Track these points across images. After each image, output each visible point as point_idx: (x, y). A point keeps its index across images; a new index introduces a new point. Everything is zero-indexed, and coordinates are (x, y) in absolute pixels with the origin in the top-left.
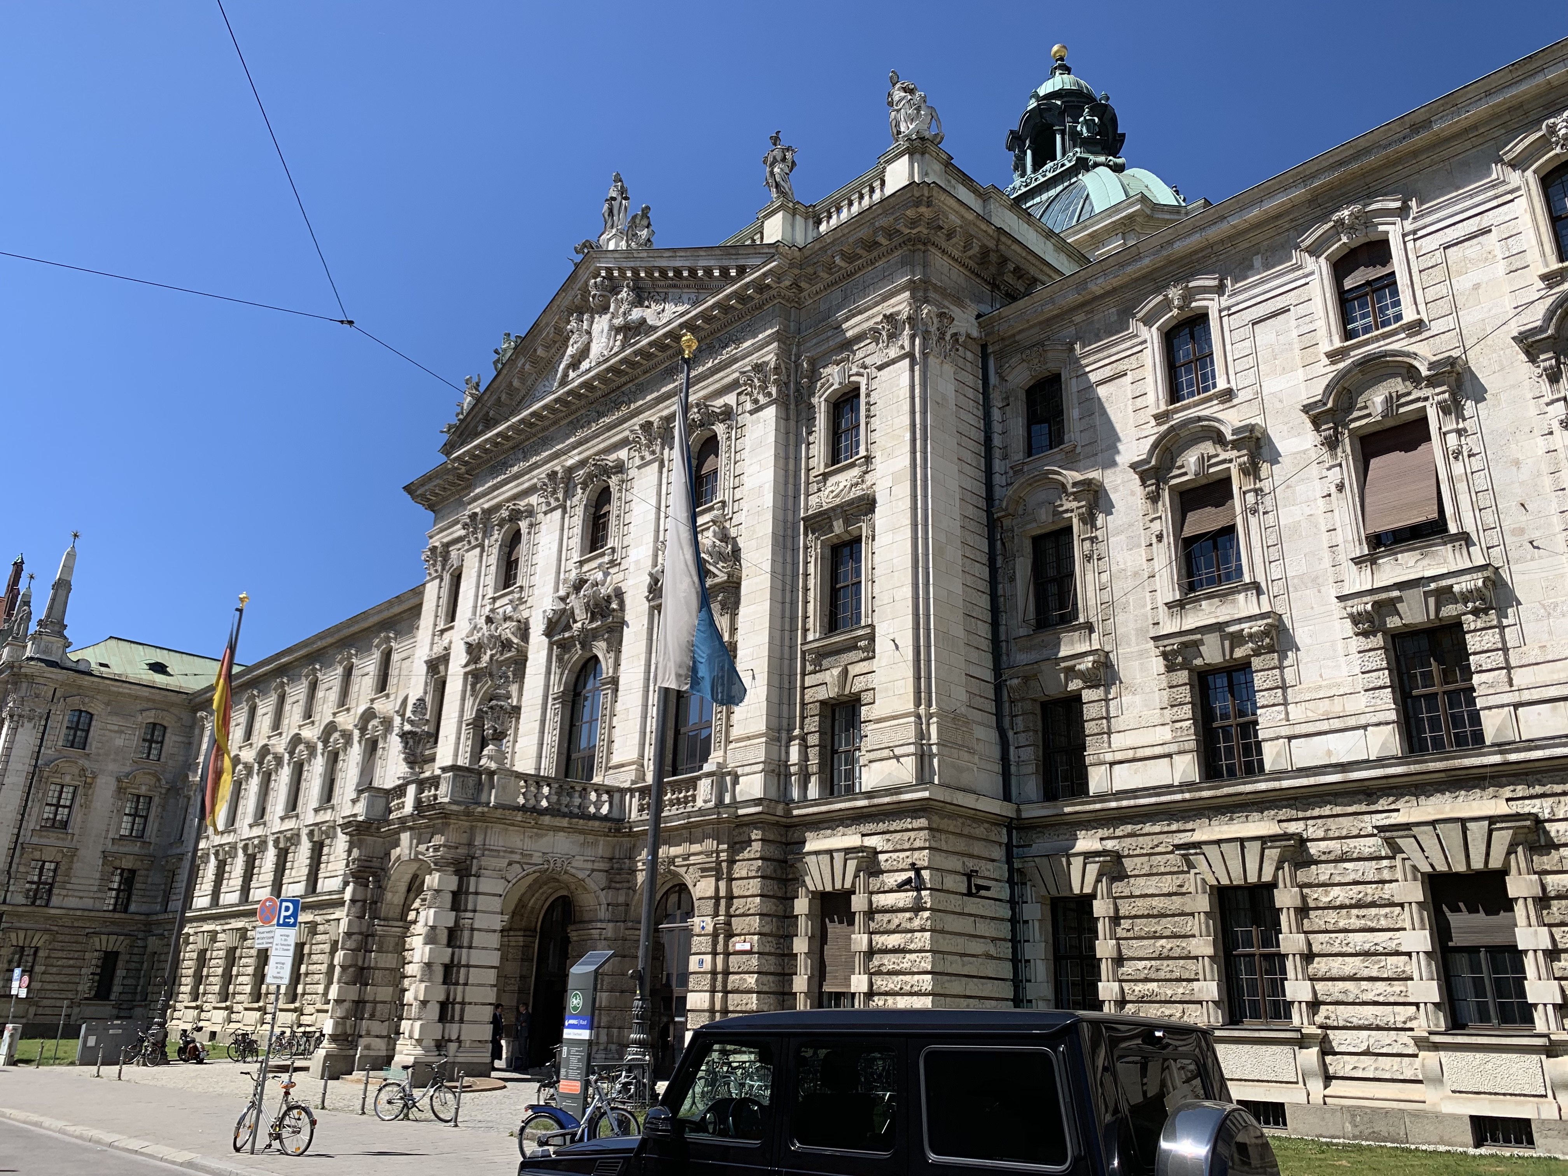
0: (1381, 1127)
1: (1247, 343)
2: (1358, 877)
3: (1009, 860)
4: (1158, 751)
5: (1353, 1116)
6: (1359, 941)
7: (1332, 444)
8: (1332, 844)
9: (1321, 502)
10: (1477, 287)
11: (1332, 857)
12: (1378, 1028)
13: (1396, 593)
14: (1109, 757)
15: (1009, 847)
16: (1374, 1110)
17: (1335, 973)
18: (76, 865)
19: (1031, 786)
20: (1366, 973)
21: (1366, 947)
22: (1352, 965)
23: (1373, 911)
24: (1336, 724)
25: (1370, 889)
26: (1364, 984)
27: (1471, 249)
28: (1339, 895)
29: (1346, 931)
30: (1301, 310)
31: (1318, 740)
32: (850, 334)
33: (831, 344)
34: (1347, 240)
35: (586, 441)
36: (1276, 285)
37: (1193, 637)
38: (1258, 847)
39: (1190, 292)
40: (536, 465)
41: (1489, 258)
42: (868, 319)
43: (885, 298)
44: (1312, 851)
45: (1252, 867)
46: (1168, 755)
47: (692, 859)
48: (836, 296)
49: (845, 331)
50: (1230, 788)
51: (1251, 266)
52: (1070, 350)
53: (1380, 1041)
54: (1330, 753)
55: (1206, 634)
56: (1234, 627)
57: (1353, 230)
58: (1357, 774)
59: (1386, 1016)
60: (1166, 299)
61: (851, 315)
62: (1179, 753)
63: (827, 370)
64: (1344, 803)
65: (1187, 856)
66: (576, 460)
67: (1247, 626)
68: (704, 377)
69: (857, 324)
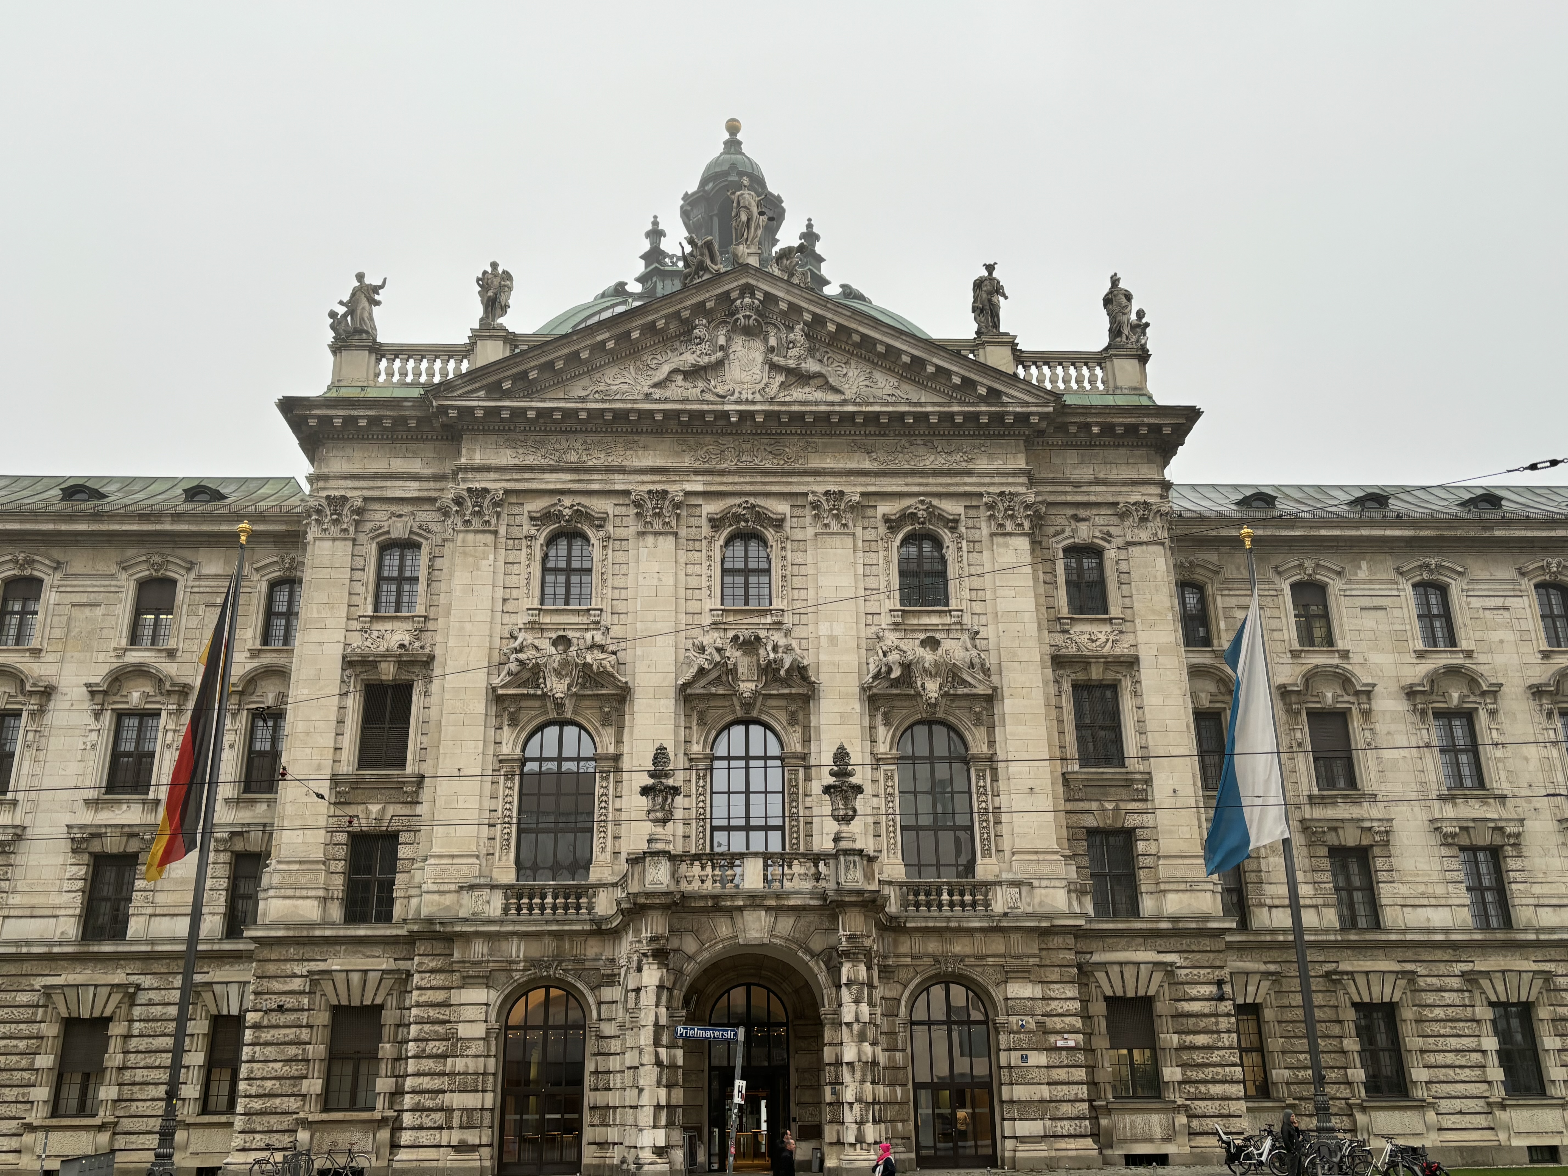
0: (1479, 1158)
1: (1357, 621)
2: (1449, 1002)
5: (1462, 1153)
6: (1454, 1043)
7: (1421, 713)
8: (1434, 980)
9: (1415, 752)
10: (1502, 642)
11: (1434, 988)
12: (1466, 1097)
13: (1471, 824)
14: (1268, 902)
16: (1475, 1147)
17: (1439, 1063)
20: (1457, 1063)
21: (1458, 1046)
22: (1450, 1058)
23: (1462, 1024)
24: (1433, 901)
25: (1458, 1010)
26: (1458, 1070)
27: (1499, 617)
28: (1439, 1013)
29: (1443, 1036)
30: (1396, 613)
31: (1420, 910)
32: (1093, 498)
33: (1069, 498)
34: (1425, 576)
35: (722, 472)
36: (1379, 588)
37: (1335, 824)
38: (1393, 977)
39: (1318, 565)
40: (622, 470)
41: (1510, 626)
42: (1114, 494)
43: (1135, 483)
44: (1421, 982)
45: (1388, 990)
46: (1316, 906)
47: (990, 961)
48: (1072, 456)
49: (1088, 494)
50: (1369, 937)
51: (1360, 567)
52: (1217, 572)
53: (1470, 1104)
54: (1428, 920)
55: (1347, 824)
56: (1367, 824)
57: (1431, 571)
58: (1454, 937)
59: (1472, 1089)
60: (1301, 566)
61: (1097, 482)
62: (1324, 906)
63: (1060, 520)
64: (1439, 955)
65: (1339, 981)
66: (700, 488)
67: (1375, 824)
68: (922, 473)
69: (1100, 493)
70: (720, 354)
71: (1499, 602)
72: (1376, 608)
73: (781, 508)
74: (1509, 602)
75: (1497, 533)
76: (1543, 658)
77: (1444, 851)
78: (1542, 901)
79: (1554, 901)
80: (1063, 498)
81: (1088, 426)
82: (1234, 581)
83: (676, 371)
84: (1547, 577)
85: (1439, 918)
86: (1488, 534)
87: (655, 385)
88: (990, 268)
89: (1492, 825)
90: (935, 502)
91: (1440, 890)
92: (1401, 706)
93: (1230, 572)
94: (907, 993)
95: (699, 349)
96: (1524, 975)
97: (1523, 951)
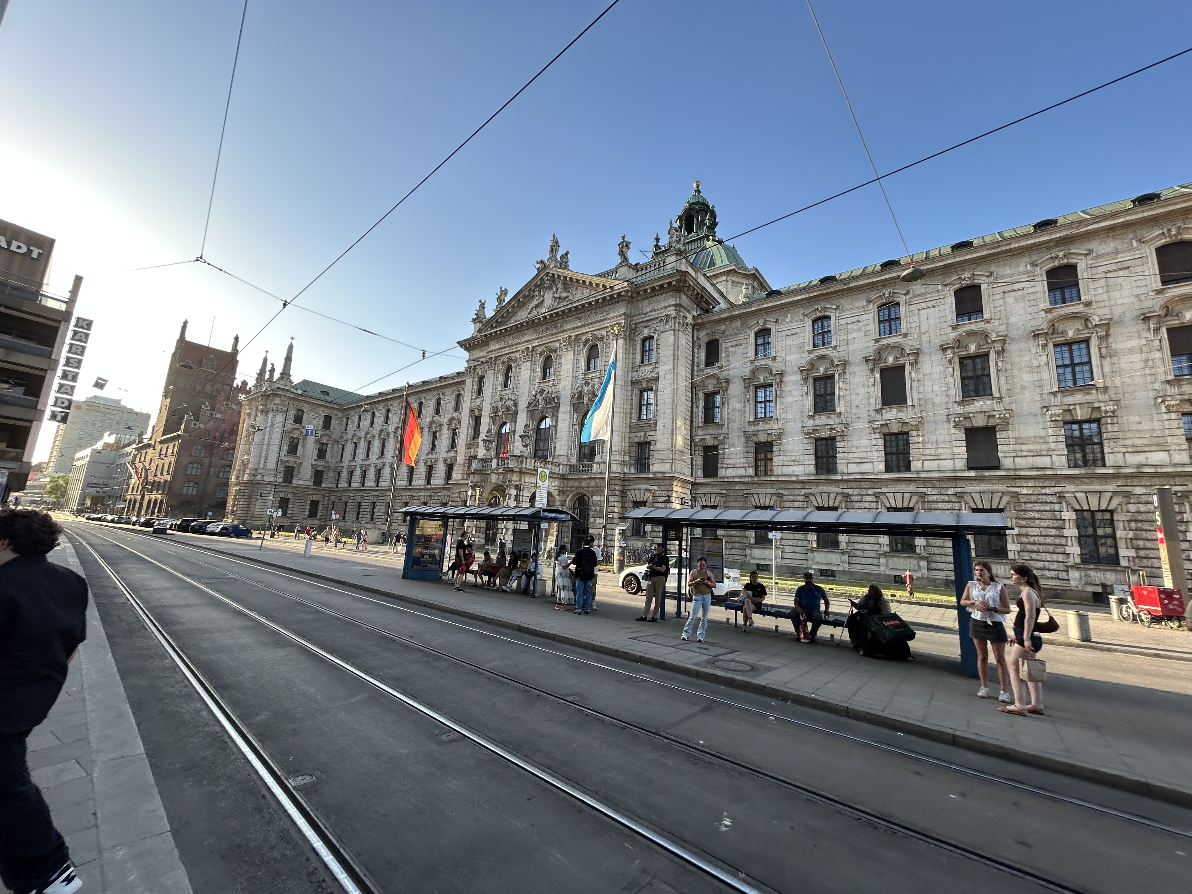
1: (782, 342)
3: (691, 494)
4: (741, 466)
7: (805, 379)
8: (791, 497)
9: (800, 397)
10: (854, 338)
11: (791, 500)
13: (819, 428)
14: (726, 466)
15: (691, 490)
16: (795, 567)
18: (302, 469)
19: (700, 473)
24: (797, 463)
27: (855, 327)
30: (801, 335)
31: (790, 467)
32: (651, 318)
33: (643, 320)
34: (818, 314)
35: (542, 337)
36: (794, 325)
37: (755, 433)
38: (769, 496)
39: (766, 321)
40: (519, 343)
41: (860, 330)
42: (658, 314)
43: (665, 308)
44: (785, 498)
45: (767, 501)
46: (745, 467)
47: (591, 489)
48: (646, 302)
49: (649, 316)
50: (763, 479)
51: (787, 317)
52: (723, 333)
53: (798, 549)
54: (793, 471)
55: (760, 432)
56: (769, 432)
57: (820, 311)
58: (801, 478)
59: (800, 543)
60: (758, 322)
61: (652, 311)
62: (748, 467)
63: (641, 329)
64: (796, 486)
65: (748, 497)
66: (537, 344)
67: (773, 431)
68: (593, 323)
69: (654, 315)
70: (542, 299)
71: (856, 319)
72: (793, 335)
73: (557, 345)
74: (861, 318)
75: (851, 285)
76: (875, 342)
77: (805, 441)
78: (851, 461)
79: (858, 461)
80: (641, 320)
81: (646, 290)
82: (730, 335)
83: (533, 308)
84: (884, 300)
85: (798, 470)
86: (847, 287)
87: (529, 314)
88: (623, 238)
89: (829, 427)
90: (595, 332)
91: (801, 458)
92: (798, 377)
93: (729, 332)
94: (568, 499)
95: (536, 299)
96: (831, 495)
97: (837, 484)
